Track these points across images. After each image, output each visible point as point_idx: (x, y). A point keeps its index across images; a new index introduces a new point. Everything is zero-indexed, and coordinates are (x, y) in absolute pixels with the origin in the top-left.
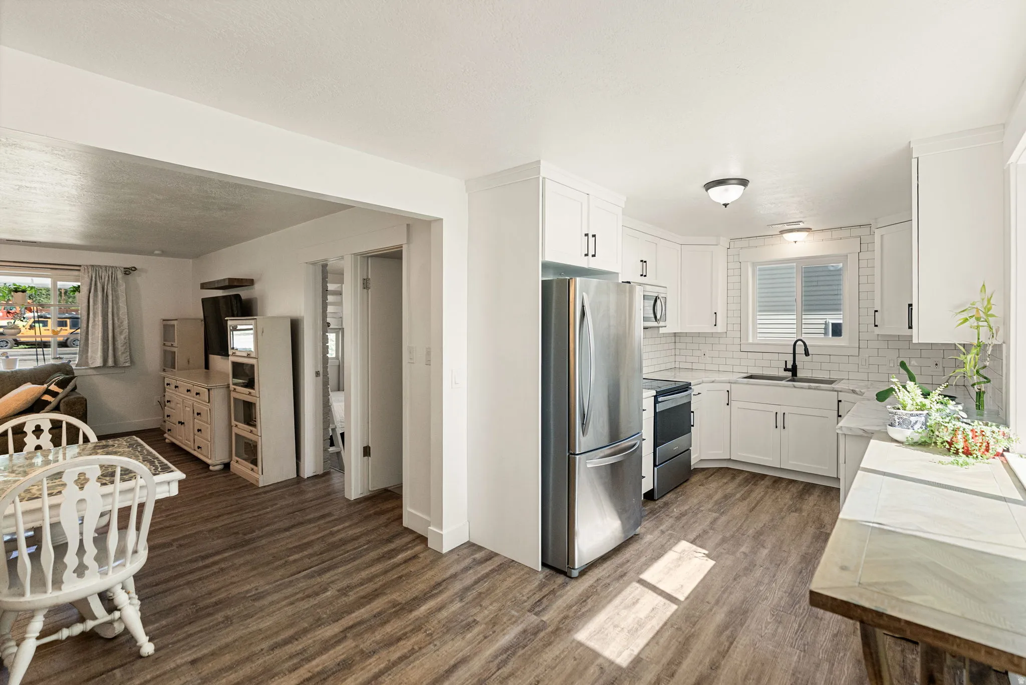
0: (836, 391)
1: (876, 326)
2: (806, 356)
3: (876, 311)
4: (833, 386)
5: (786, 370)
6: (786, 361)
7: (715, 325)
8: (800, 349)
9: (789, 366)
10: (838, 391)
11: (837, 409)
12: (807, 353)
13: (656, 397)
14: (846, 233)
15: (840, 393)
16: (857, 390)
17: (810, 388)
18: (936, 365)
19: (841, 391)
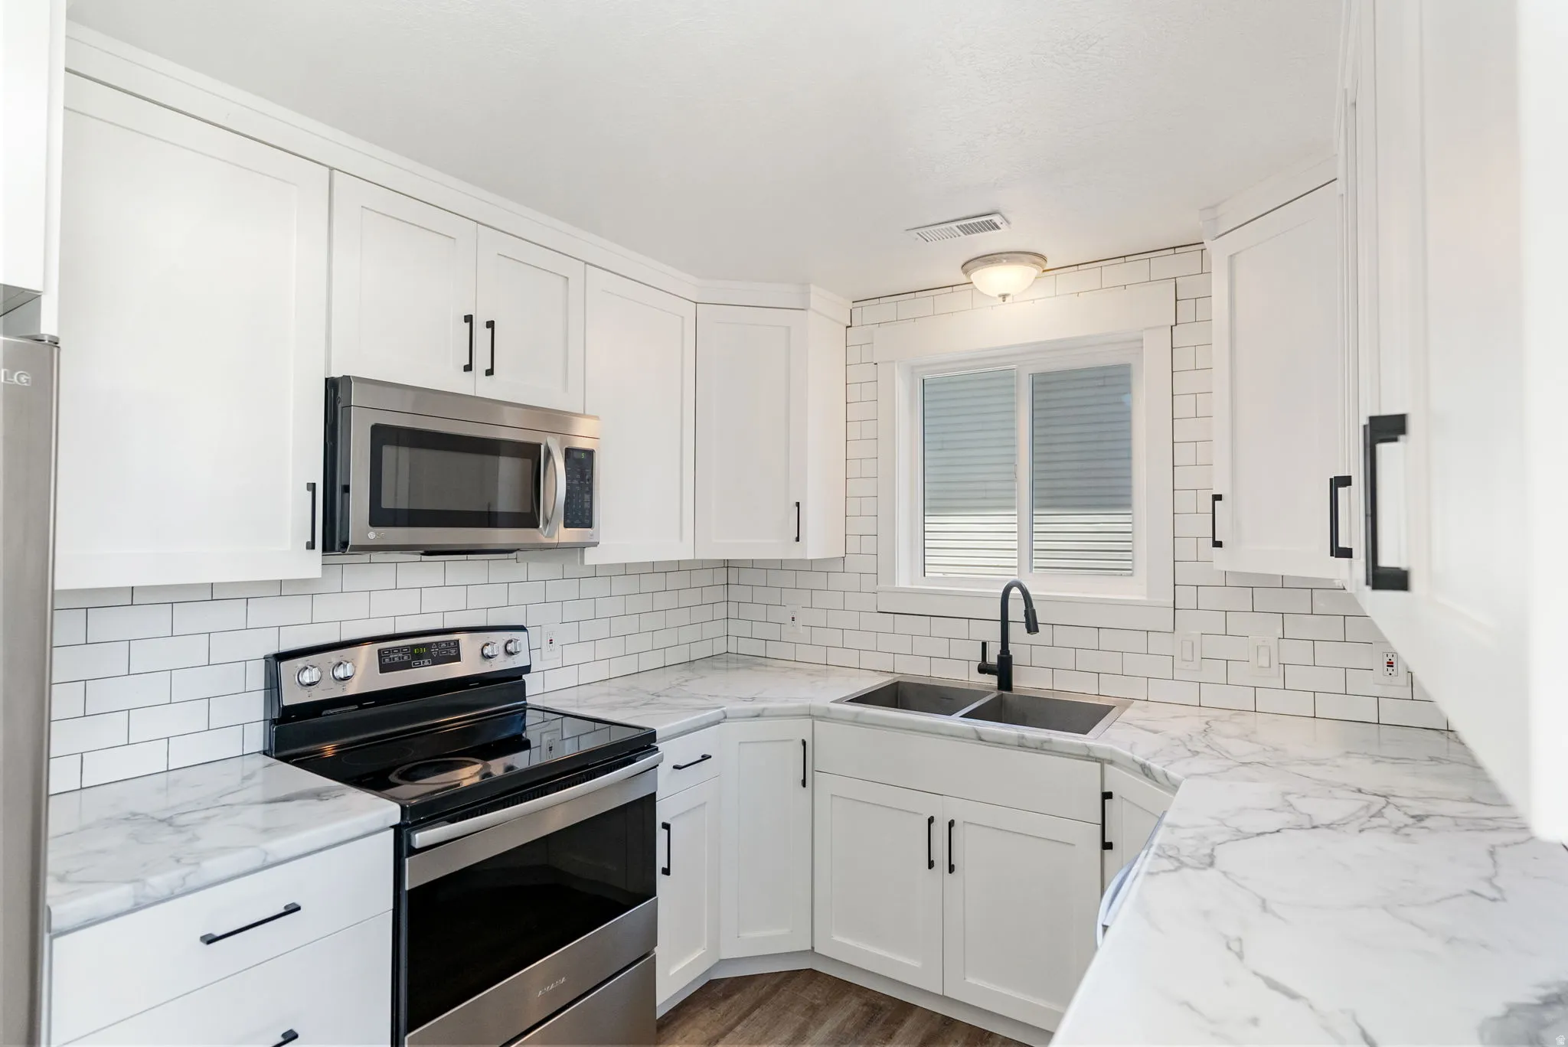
0: (1097, 760)
1: (1218, 544)
2: (1029, 631)
3: (1217, 498)
4: (1090, 740)
5: (983, 669)
6: (984, 644)
7: (798, 539)
8: (1016, 610)
9: (993, 659)
10: (1101, 761)
11: (1100, 822)
12: (1032, 626)
13: (401, 834)
14: (1137, 270)
15: (1107, 767)
16: (1156, 766)
17: (1022, 745)
18: (1390, 664)
19: (1111, 762)
